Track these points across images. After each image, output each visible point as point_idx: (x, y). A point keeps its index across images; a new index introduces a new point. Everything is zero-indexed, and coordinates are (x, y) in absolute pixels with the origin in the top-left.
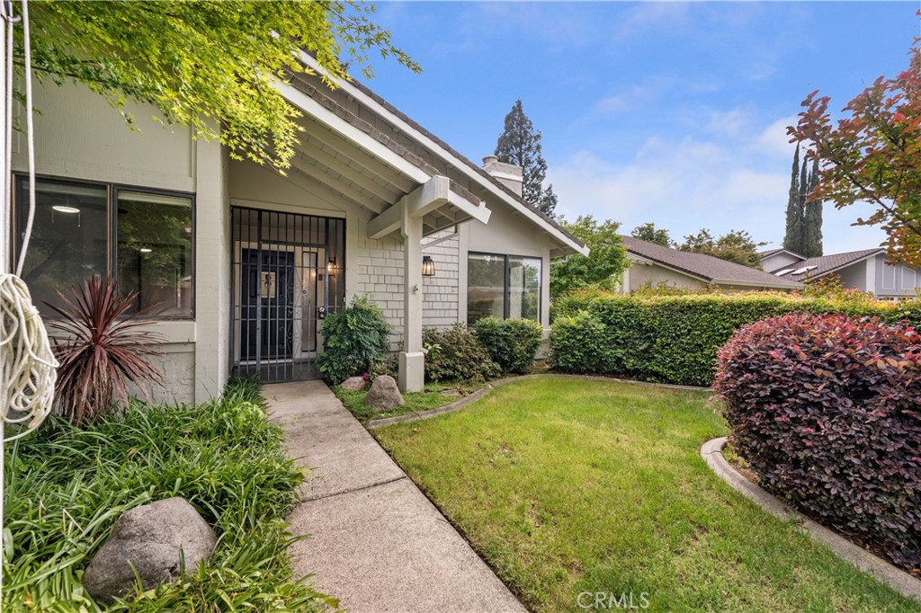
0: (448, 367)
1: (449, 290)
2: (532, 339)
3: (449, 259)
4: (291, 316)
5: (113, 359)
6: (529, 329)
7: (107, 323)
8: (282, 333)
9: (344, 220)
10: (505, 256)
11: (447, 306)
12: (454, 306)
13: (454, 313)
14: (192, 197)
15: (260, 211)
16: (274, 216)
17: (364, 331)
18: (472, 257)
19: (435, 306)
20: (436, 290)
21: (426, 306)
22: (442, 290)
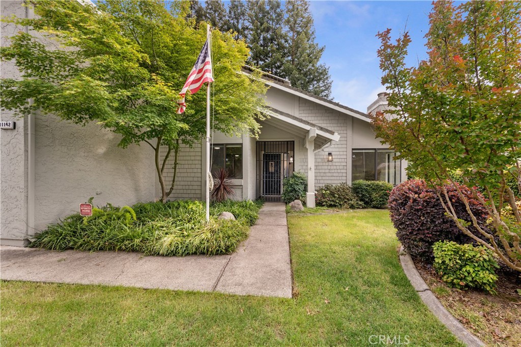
0: (333, 201)
1: (341, 167)
2: (383, 191)
3: (342, 153)
4: (280, 178)
5: (225, 188)
6: (381, 186)
7: (224, 179)
8: (272, 184)
9: (294, 141)
10: (375, 149)
11: (341, 175)
12: (344, 175)
13: (345, 178)
14: (242, 144)
15: (265, 142)
16: (269, 143)
17: (297, 184)
18: (354, 151)
19: (334, 174)
20: (335, 167)
21: (330, 174)
22: (338, 167)
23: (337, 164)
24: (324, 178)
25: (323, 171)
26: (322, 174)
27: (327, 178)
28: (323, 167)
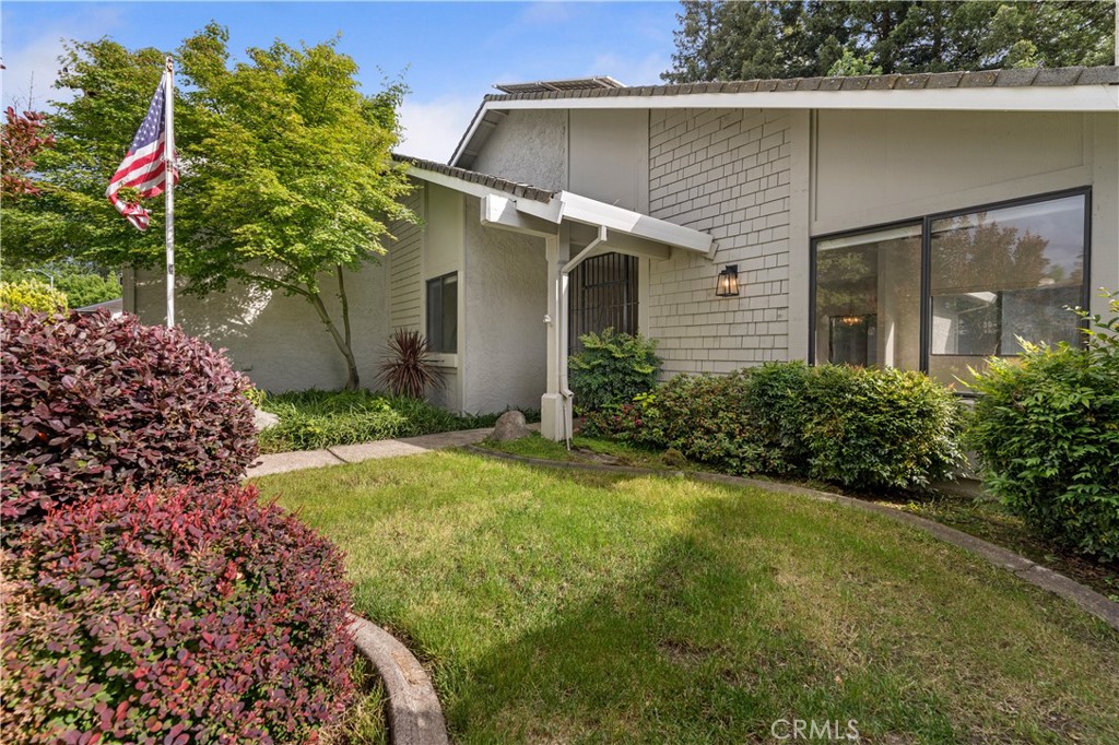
1: (770, 315)
3: (771, 261)
10: (921, 221)
11: (767, 342)
12: (781, 342)
19: (748, 342)
20: (748, 317)
21: (732, 342)
22: (758, 316)
23: (754, 304)
24: (714, 355)
25: (712, 331)
26: (709, 343)
27: (723, 355)
28: (712, 319)
